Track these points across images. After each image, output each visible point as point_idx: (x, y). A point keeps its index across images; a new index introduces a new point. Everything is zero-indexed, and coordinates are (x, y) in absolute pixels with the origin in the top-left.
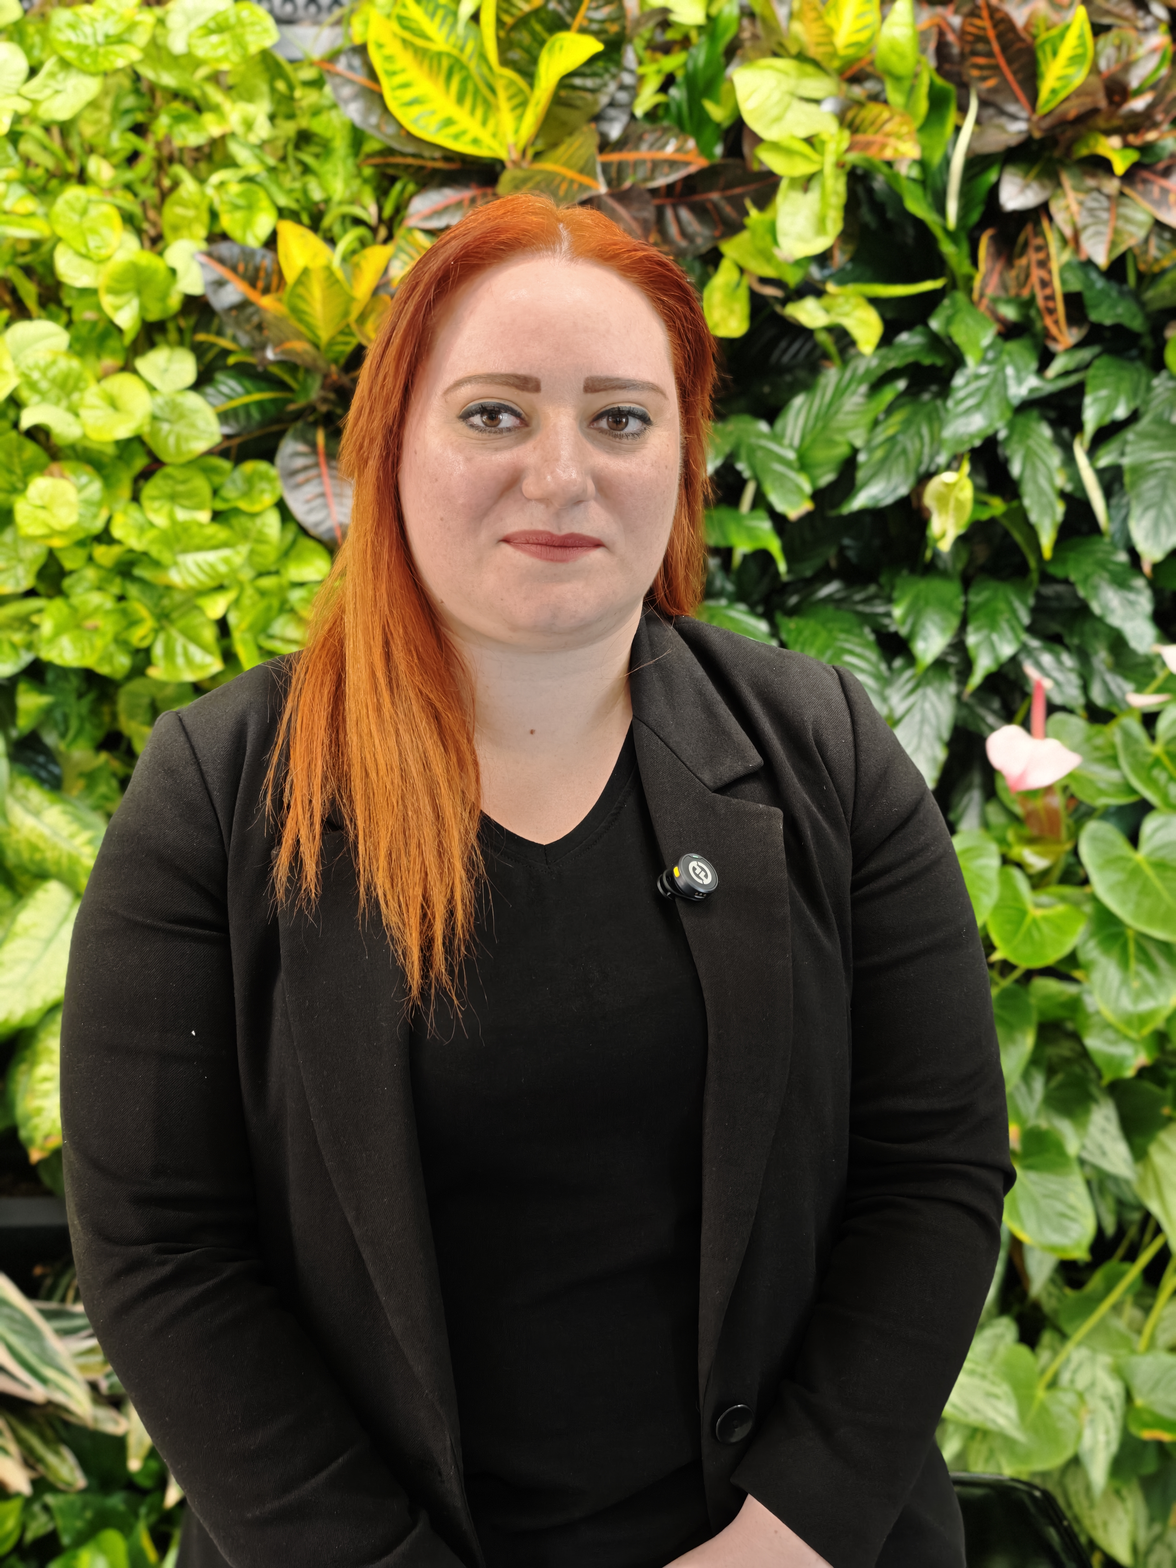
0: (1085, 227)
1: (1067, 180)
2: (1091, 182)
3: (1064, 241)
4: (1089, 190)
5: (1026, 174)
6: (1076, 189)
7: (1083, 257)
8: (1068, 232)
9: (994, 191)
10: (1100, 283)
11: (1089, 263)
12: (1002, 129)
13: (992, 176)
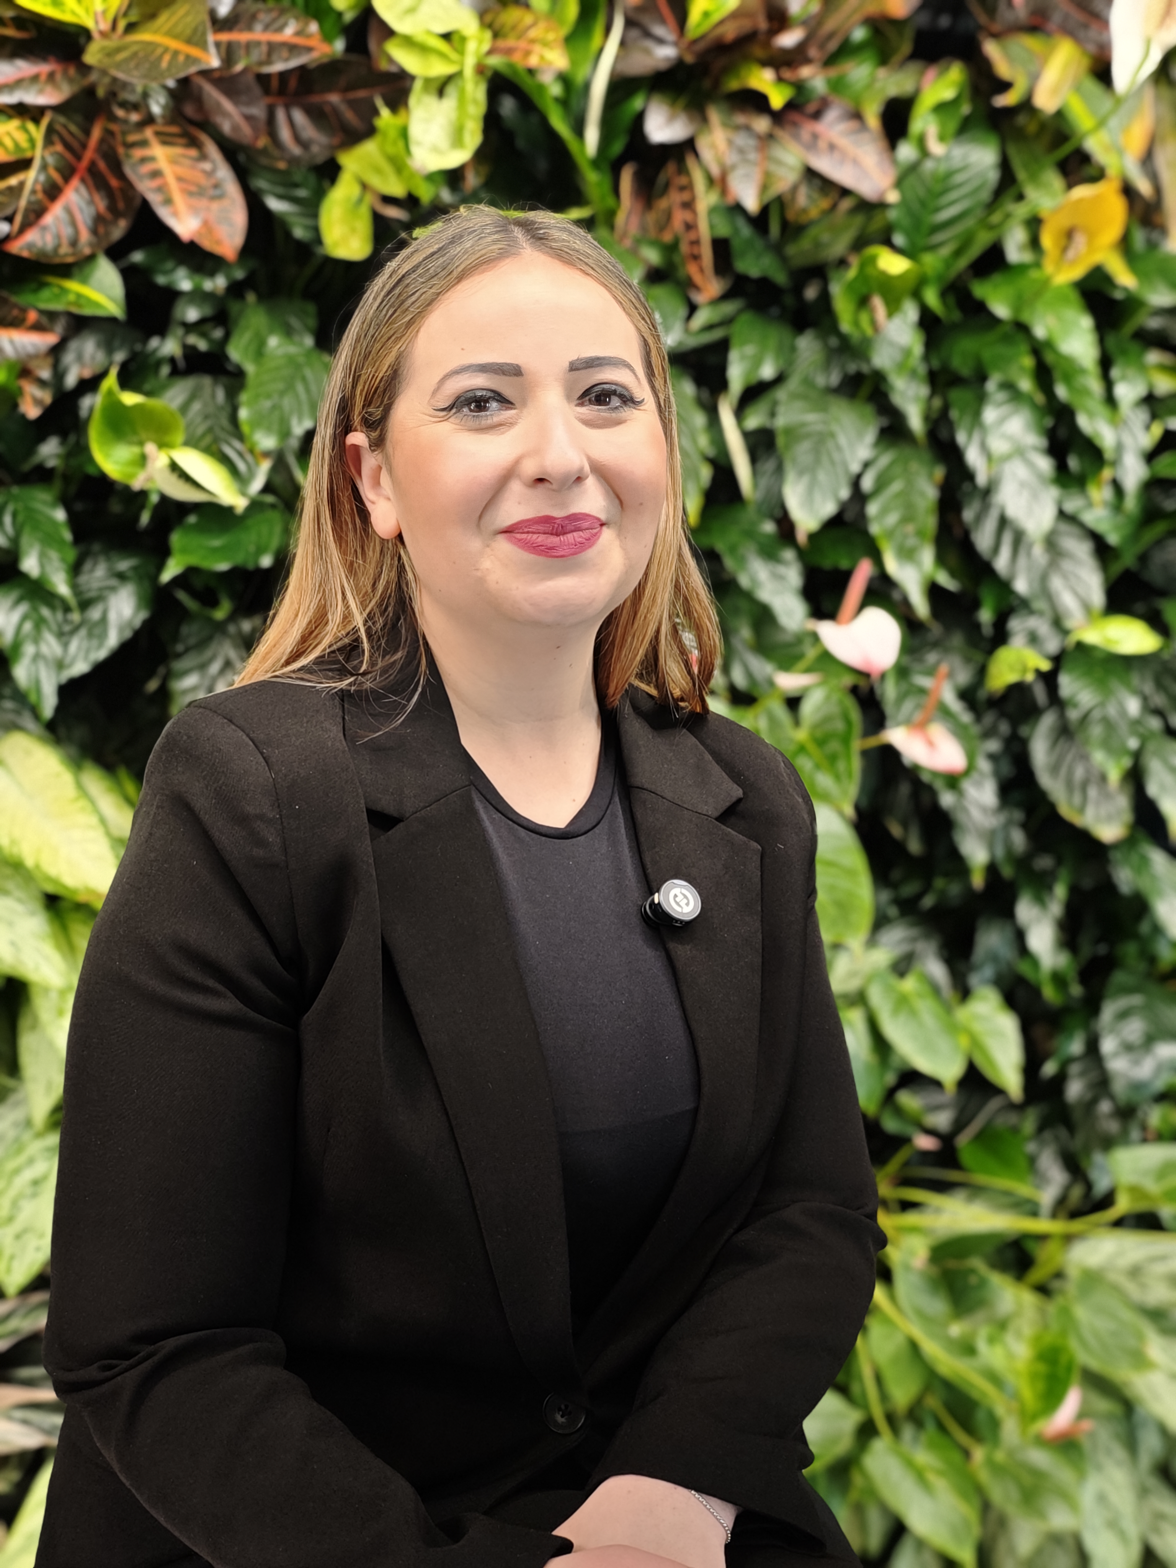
0: (734, 167)
1: (714, 115)
2: (740, 119)
3: (711, 181)
4: (738, 128)
5: (673, 103)
6: (725, 125)
7: (730, 200)
8: (715, 171)
9: (639, 119)
10: (746, 230)
11: (738, 208)
12: (648, 52)
13: (637, 103)
